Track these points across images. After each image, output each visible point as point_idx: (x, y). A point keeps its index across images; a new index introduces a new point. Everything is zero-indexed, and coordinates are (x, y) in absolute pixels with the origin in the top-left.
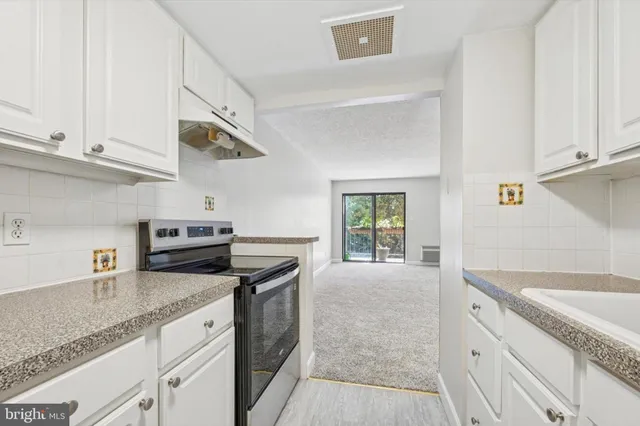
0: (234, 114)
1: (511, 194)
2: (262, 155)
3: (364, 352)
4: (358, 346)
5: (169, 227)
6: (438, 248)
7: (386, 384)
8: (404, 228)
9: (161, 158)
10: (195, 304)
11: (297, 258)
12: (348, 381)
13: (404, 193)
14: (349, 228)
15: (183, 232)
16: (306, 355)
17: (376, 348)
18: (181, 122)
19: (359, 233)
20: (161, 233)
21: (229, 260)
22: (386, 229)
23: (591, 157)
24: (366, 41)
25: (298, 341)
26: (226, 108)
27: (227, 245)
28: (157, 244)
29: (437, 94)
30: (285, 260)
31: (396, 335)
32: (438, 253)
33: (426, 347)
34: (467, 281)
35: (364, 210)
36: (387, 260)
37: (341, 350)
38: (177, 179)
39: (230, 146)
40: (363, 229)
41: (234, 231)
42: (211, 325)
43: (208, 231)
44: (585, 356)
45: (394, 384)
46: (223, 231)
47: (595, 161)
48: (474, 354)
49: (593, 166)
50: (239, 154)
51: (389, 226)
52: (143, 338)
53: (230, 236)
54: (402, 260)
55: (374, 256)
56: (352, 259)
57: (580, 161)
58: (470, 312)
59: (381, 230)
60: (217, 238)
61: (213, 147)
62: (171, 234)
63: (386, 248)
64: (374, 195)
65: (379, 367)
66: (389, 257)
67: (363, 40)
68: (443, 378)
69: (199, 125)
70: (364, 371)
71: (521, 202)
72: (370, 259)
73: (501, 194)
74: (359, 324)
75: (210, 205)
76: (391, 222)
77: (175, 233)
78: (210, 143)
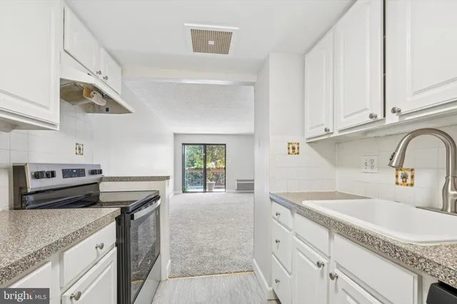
0: (106, 78)
1: (294, 148)
2: (129, 112)
3: (205, 254)
4: (200, 251)
5: (46, 170)
6: (253, 180)
7: (222, 272)
8: (225, 168)
9: (44, 110)
10: (90, 231)
11: (158, 191)
12: (196, 275)
13: (225, 145)
14: (187, 168)
15: (59, 174)
16: (165, 263)
17: (212, 250)
18: (61, 80)
19: (194, 172)
20: (37, 176)
21: (98, 196)
22: (213, 169)
23: (331, 131)
24: (213, 44)
25: (159, 253)
26: (100, 73)
27: (96, 185)
28: (33, 185)
29: (253, 84)
30: (148, 194)
31: (225, 240)
32: (253, 184)
33: (244, 244)
34: (272, 200)
35: (195, 155)
36: (214, 190)
37: (189, 255)
38: (58, 129)
39: (103, 103)
40: (196, 169)
41: (103, 172)
42: (102, 247)
43: (80, 172)
44: (334, 231)
45: (227, 271)
46: (93, 172)
47: (332, 133)
48: (277, 242)
49: (331, 136)
50: (107, 110)
51: (214, 167)
52: (49, 264)
53: (99, 176)
54: (224, 190)
55: (205, 188)
56: (189, 190)
57: (326, 133)
58: (275, 219)
59: (209, 169)
60: (88, 179)
61: (85, 102)
62: (48, 176)
63: (213, 182)
64: (205, 145)
65: (216, 262)
66: (215, 188)
67: (212, 43)
68: (257, 261)
69: (75, 84)
70: (207, 266)
71: (298, 153)
72: (202, 190)
73: (289, 148)
74: (199, 236)
75: (79, 150)
76: (216, 164)
77: (52, 174)
78: (84, 99)
